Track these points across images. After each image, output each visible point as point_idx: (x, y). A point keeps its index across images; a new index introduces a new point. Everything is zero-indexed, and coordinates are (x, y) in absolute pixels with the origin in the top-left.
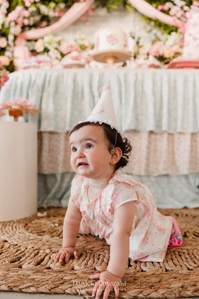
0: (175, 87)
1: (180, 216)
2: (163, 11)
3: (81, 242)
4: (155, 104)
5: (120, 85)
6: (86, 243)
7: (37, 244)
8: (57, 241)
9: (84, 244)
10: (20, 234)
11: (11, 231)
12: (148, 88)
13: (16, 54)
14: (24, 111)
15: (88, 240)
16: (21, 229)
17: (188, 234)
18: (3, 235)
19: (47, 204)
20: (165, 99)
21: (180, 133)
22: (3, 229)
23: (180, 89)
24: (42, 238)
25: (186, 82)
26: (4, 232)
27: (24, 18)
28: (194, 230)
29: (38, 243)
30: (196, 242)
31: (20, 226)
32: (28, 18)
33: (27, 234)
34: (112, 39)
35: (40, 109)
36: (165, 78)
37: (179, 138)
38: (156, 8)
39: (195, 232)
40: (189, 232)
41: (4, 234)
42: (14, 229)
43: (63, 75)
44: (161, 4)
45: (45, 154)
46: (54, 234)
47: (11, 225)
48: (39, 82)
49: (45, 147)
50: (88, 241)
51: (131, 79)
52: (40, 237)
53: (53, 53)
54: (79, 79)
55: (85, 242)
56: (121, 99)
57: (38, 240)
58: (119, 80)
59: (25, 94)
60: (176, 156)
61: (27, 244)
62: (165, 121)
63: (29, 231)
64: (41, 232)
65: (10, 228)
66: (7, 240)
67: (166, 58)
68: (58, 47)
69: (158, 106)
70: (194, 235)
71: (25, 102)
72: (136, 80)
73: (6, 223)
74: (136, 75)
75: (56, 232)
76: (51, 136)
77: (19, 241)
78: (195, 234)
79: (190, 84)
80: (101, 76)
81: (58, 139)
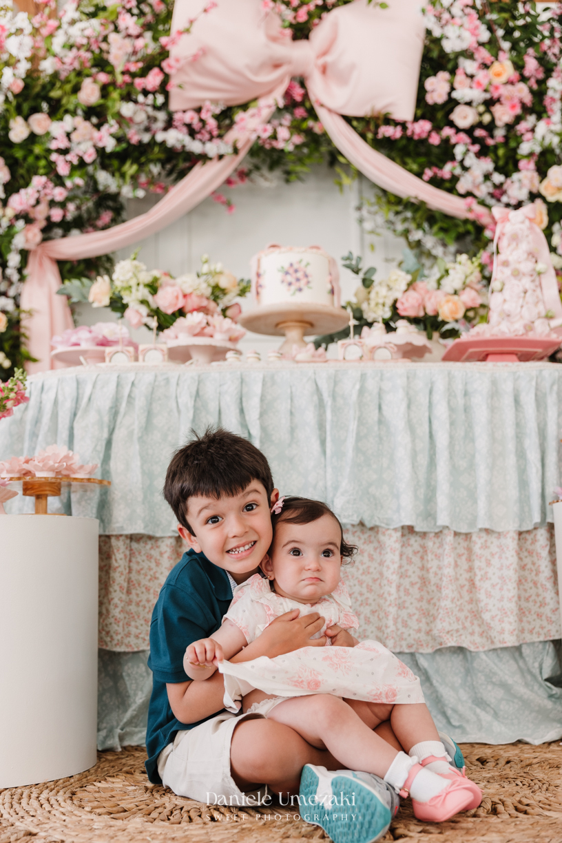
0: (467, 409)
1: (491, 764)
2: (436, 182)
3: (226, 832)
4: (414, 455)
5: (321, 405)
6: (238, 832)
7: (115, 838)
8: (166, 830)
9: (236, 836)
10: (64, 818)
11: (39, 812)
12: (395, 410)
13: (25, 304)
14: (64, 482)
15: (244, 826)
16: (63, 804)
17: (500, 808)
18: (21, 820)
19: (121, 738)
20: (442, 440)
21: (487, 531)
22: (16, 806)
23: (481, 414)
24: (127, 825)
25: (494, 393)
26: (22, 813)
27: (52, 204)
28: (518, 797)
29: (116, 836)
30: (516, 825)
31: (60, 799)
32: (63, 205)
33: (85, 816)
34: (295, 276)
35: (106, 472)
36: (440, 386)
37: (485, 546)
38: (419, 175)
39: (520, 802)
40: (503, 803)
41: (22, 817)
42: (46, 806)
43: (167, 380)
44: (430, 164)
45: (117, 596)
46: (154, 815)
47: (34, 795)
48: (104, 401)
49: (119, 578)
50: (243, 829)
51: (350, 388)
52: (119, 823)
53: (136, 313)
54: (209, 390)
55: (235, 831)
56: (323, 443)
57: (116, 828)
58: (318, 390)
59: (63, 434)
60: (482, 595)
61: (90, 839)
62: (442, 501)
63: (87, 809)
64: (118, 812)
65: (35, 803)
66: (34, 830)
67: (444, 323)
68: (150, 298)
69: (423, 460)
70: (517, 809)
71: (67, 458)
72: (362, 392)
73: (19, 791)
74: (363, 377)
75: (160, 810)
76: (135, 545)
77: (66, 831)
78: (520, 806)
79: (508, 401)
80: (268, 382)
81: (154, 553)
